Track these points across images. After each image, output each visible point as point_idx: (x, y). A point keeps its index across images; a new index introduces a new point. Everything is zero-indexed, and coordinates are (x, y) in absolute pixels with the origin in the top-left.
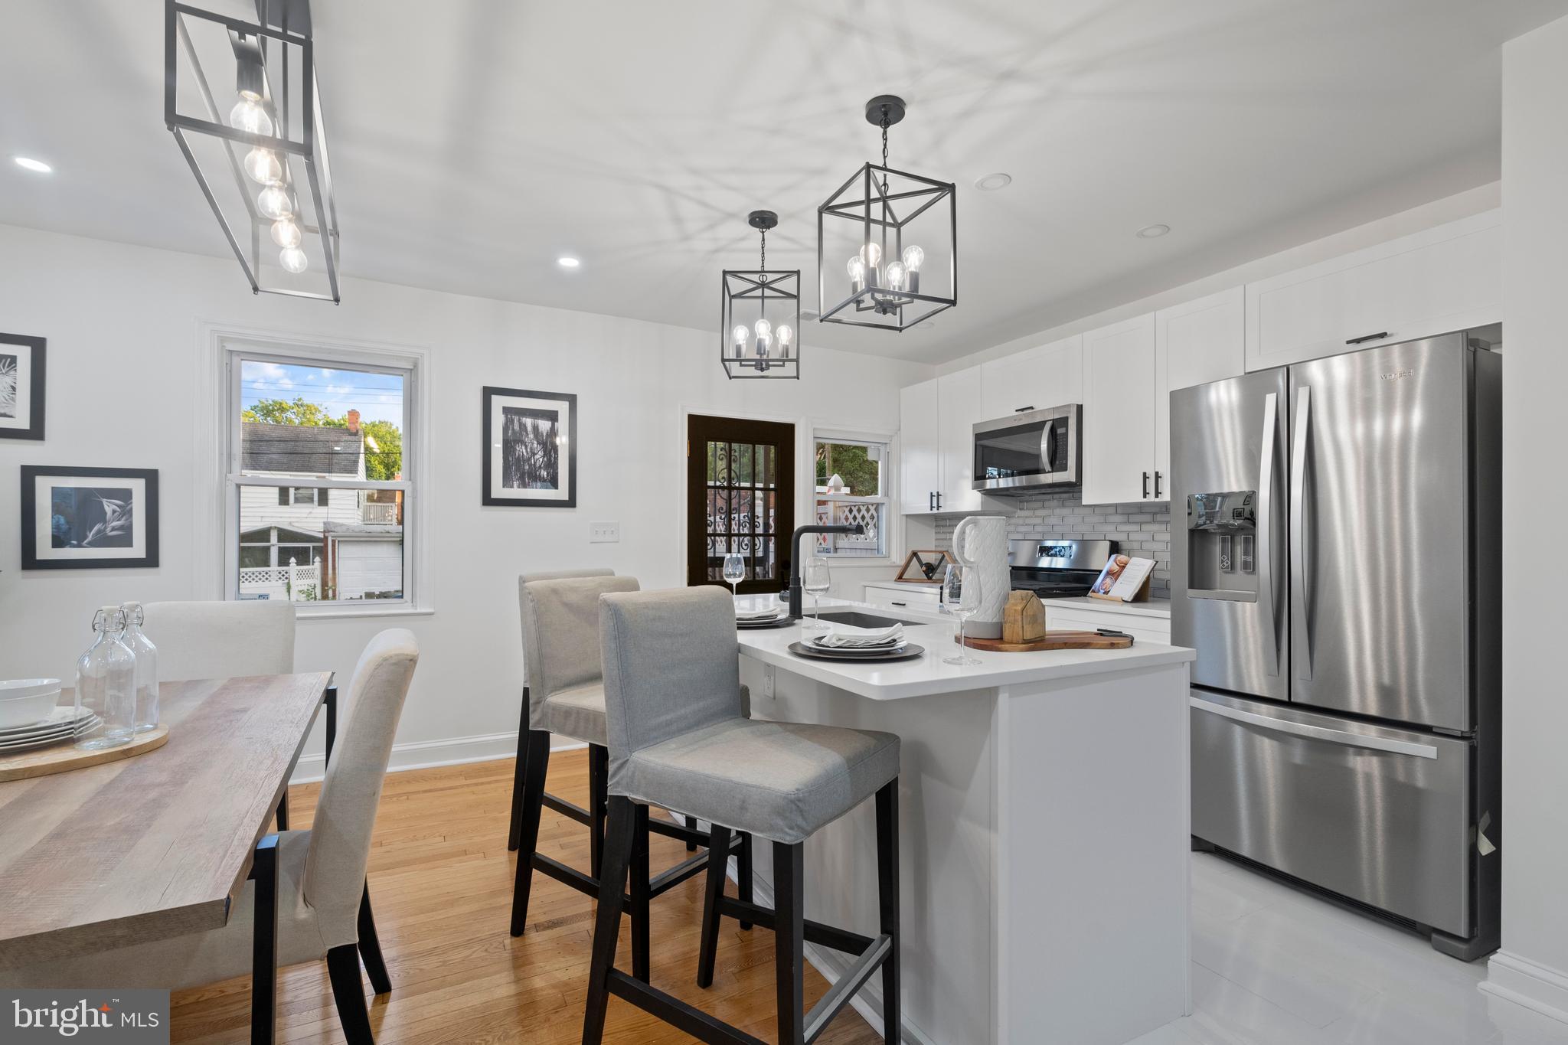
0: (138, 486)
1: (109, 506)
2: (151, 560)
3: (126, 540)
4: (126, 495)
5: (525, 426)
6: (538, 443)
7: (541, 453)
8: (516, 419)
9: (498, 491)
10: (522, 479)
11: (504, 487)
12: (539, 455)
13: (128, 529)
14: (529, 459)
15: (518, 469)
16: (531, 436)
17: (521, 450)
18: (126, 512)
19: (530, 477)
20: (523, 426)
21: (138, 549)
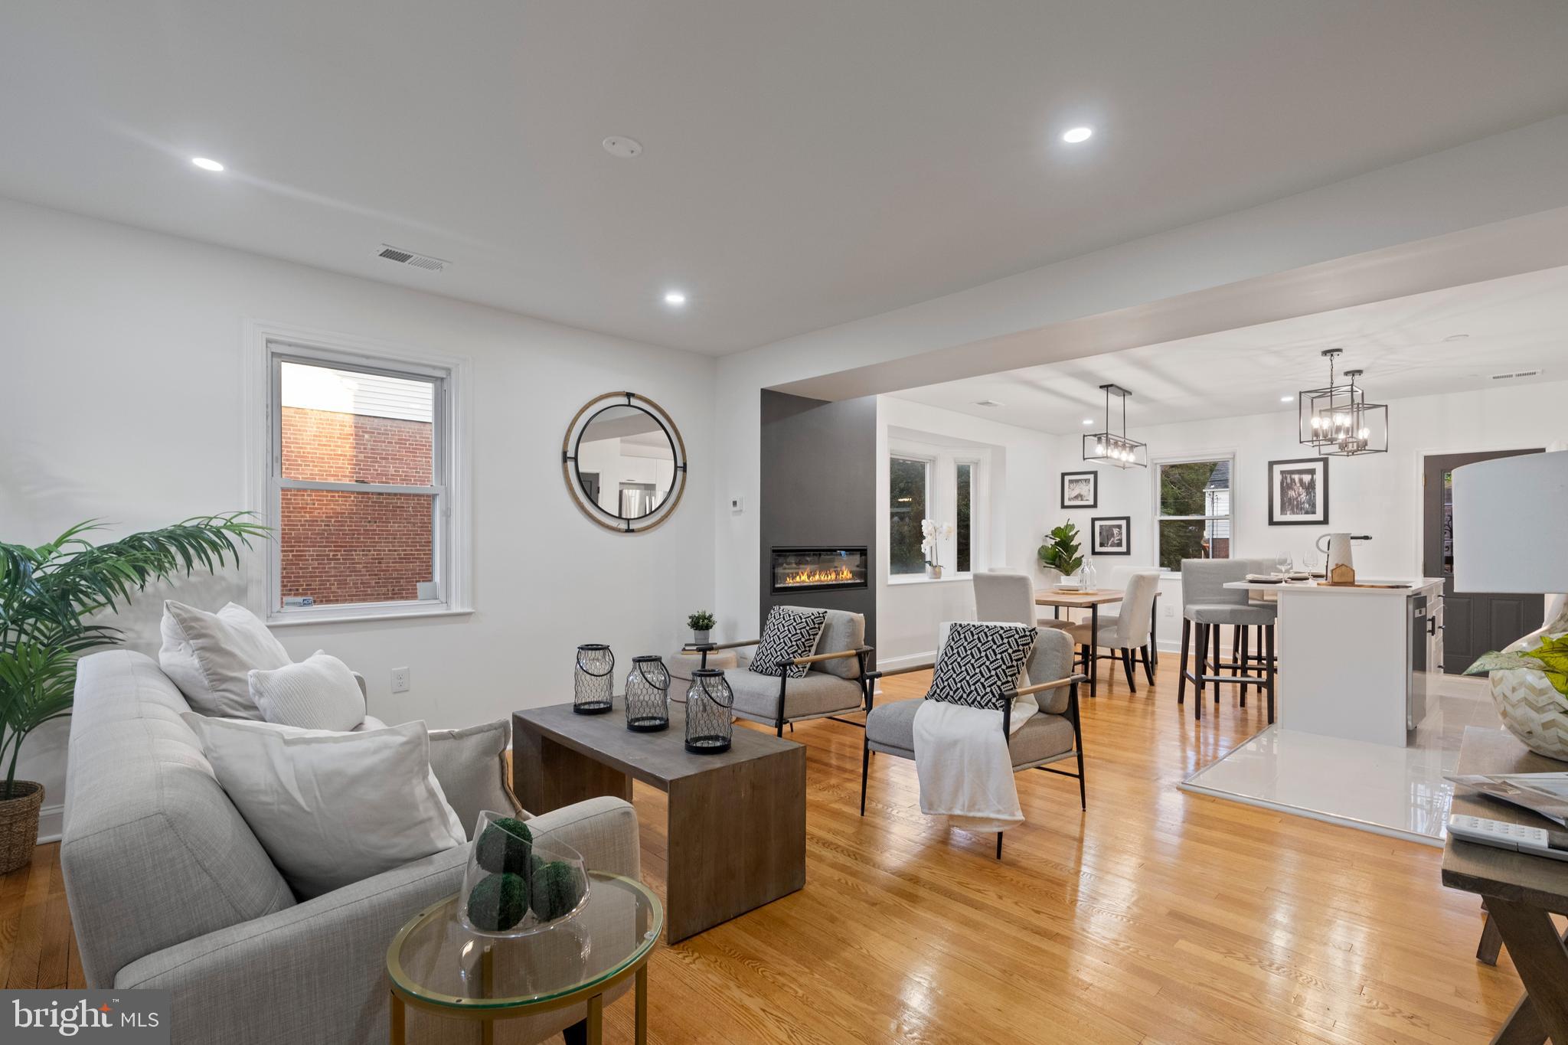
0: (1123, 523)
1: (1116, 531)
2: (1128, 553)
3: (1120, 544)
4: (1119, 527)
5: (1294, 479)
6: (1303, 488)
7: (1305, 494)
8: (1288, 476)
9: (1277, 517)
10: (1292, 510)
11: (1281, 514)
12: (1304, 497)
13: (1121, 540)
14: (1297, 498)
15: (1290, 504)
16: (1298, 485)
17: (1292, 493)
18: (1121, 534)
19: (1298, 508)
20: (1293, 480)
21: (1124, 549)
